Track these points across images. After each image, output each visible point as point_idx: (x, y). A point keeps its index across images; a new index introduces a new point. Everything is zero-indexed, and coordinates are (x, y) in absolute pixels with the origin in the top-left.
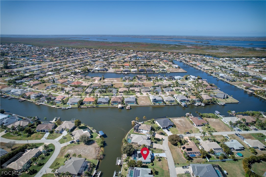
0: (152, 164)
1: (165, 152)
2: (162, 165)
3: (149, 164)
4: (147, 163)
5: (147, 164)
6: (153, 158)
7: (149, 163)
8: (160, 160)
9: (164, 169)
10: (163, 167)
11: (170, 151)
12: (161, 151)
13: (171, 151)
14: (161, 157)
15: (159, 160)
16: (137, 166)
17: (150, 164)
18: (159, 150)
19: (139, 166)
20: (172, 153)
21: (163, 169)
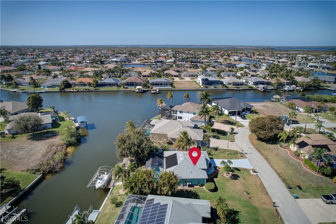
0: (211, 185)
1: (246, 158)
2: (247, 190)
3: (202, 185)
4: (193, 182)
5: (195, 187)
6: (213, 170)
7: (200, 182)
8: (235, 177)
9: (257, 204)
10: (250, 198)
11: (259, 154)
12: (236, 154)
13: (262, 154)
14: (238, 169)
15: (233, 175)
16: (158, 192)
17: (204, 187)
18: (229, 153)
19: (165, 189)
20: (266, 159)
21: (254, 204)
